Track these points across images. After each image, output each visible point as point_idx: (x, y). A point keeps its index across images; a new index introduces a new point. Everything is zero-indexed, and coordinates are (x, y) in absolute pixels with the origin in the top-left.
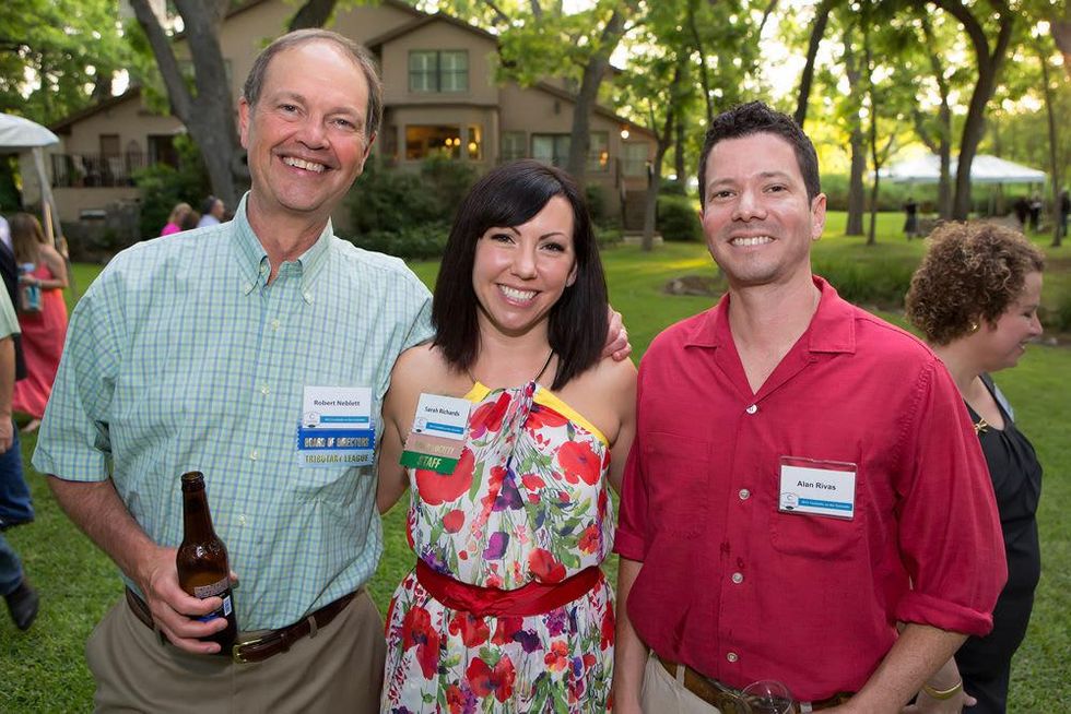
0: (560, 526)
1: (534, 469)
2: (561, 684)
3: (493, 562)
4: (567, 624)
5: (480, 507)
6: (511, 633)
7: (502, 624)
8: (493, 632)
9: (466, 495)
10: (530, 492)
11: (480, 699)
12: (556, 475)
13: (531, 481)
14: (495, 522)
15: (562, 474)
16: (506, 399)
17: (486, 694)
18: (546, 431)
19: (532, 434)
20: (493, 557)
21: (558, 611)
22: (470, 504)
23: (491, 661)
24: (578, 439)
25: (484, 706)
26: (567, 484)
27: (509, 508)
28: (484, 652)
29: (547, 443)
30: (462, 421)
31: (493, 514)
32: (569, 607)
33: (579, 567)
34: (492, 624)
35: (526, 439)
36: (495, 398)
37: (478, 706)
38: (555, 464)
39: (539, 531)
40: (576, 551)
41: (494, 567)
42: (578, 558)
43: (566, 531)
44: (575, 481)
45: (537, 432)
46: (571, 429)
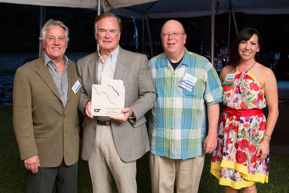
0: (248, 98)
1: (244, 87)
2: (247, 132)
3: (234, 103)
4: (249, 120)
5: (233, 92)
6: (238, 119)
7: (237, 117)
8: (235, 119)
9: (231, 90)
10: (242, 91)
11: (231, 131)
12: (248, 88)
13: (243, 89)
14: (235, 96)
15: (249, 88)
16: (241, 73)
17: (232, 131)
18: (248, 80)
19: (245, 80)
20: (235, 102)
21: (248, 117)
22: (232, 92)
23: (233, 124)
24: (254, 83)
25: (231, 132)
26: (250, 90)
27: (239, 94)
28: (232, 122)
29: (248, 82)
30: (234, 77)
31: (236, 94)
32: (251, 118)
33: (252, 107)
34: (234, 117)
35: (244, 81)
36: (239, 73)
37: (230, 132)
38: (249, 86)
39: (243, 98)
40: (251, 104)
41: (235, 104)
42: (251, 105)
43: (249, 99)
44: (252, 90)
45: (246, 80)
46: (253, 80)
